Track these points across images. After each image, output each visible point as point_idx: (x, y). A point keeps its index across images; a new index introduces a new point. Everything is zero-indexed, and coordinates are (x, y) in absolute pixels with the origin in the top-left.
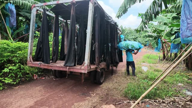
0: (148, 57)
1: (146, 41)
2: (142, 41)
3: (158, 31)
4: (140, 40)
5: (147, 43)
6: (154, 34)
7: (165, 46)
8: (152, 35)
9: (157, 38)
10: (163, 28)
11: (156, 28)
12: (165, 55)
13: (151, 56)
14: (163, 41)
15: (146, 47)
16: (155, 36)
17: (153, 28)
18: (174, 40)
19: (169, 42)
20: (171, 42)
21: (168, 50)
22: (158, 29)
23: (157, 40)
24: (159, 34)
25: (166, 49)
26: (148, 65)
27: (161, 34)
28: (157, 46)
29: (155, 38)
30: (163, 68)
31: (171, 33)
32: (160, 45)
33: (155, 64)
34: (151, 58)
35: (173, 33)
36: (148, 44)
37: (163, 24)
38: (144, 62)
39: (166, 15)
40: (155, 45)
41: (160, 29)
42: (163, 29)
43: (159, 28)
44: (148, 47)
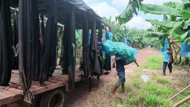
0: (153, 61)
1: (153, 41)
2: (148, 42)
3: (164, 29)
4: (146, 41)
5: (153, 43)
6: (159, 33)
7: (173, 47)
8: (156, 34)
9: (163, 38)
10: (170, 24)
11: (161, 26)
12: (173, 59)
13: (156, 59)
14: (171, 41)
15: (153, 48)
16: (160, 35)
17: (158, 25)
18: (187, 39)
19: (178, 42)
20: (182, 41)
21: (176, 51)
22: (164, 26)
23: (163, 39)
24: (166, 32)
25: (174, 51)
26: (151, 71)
27: (167, 33)
28: (163, 47)
29: (161, 38)
30: (170, 77)
31: (182, 29)
32: (167, 46)
33: (160, 70)
34: (156, 62)
35: (186, 27)
36: (154, 45)
37: (170, 20)
38: (146, 67)
39: (174, 6)
40: (161, 45)
41: (167, 26)
42: (171, 26)
43: (165, 24)
44: (154, 48)
